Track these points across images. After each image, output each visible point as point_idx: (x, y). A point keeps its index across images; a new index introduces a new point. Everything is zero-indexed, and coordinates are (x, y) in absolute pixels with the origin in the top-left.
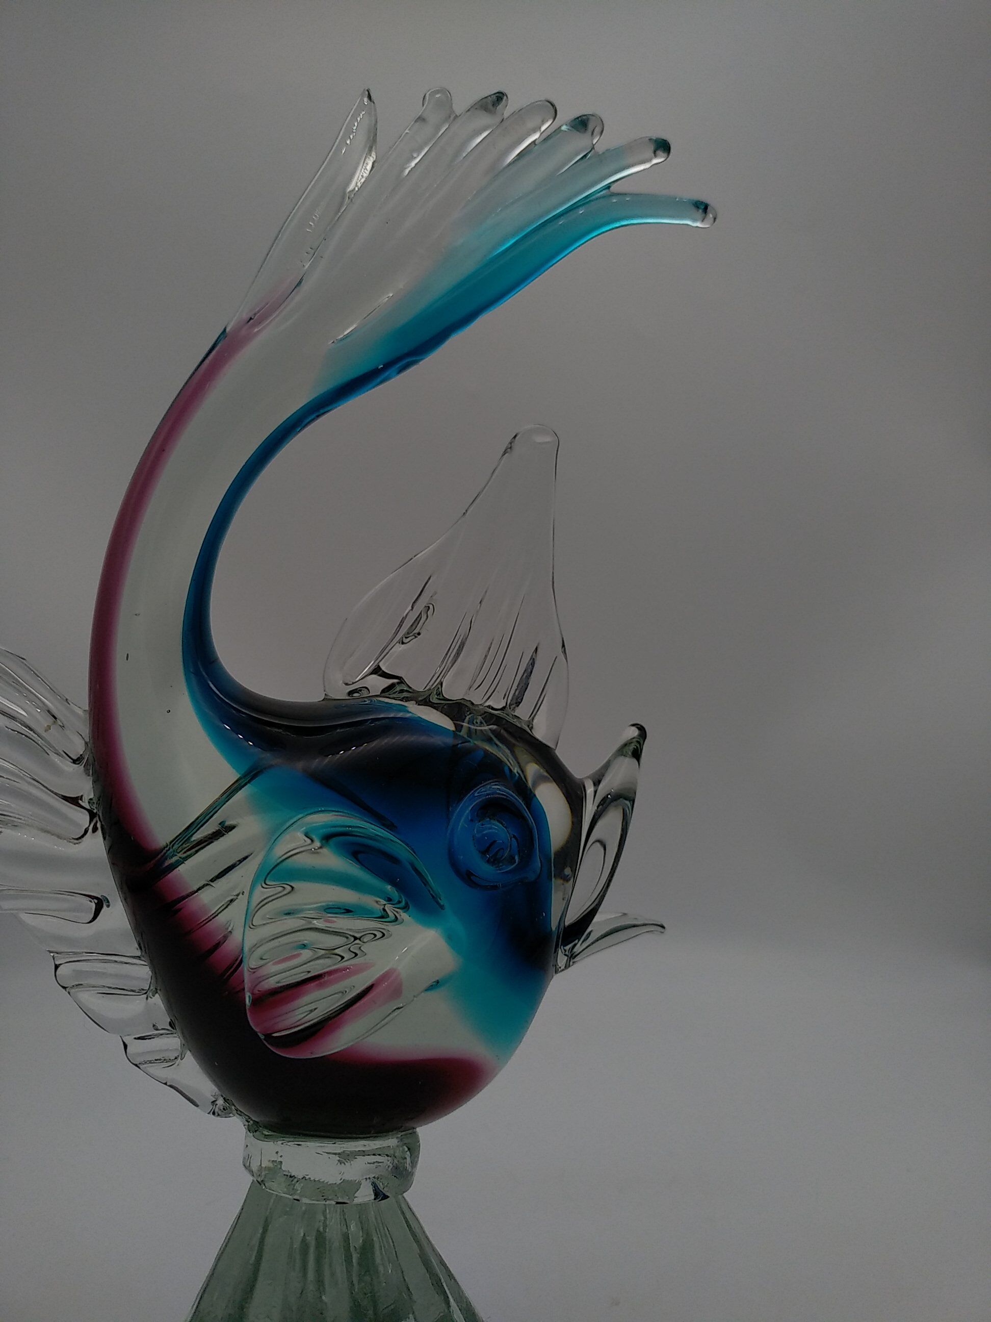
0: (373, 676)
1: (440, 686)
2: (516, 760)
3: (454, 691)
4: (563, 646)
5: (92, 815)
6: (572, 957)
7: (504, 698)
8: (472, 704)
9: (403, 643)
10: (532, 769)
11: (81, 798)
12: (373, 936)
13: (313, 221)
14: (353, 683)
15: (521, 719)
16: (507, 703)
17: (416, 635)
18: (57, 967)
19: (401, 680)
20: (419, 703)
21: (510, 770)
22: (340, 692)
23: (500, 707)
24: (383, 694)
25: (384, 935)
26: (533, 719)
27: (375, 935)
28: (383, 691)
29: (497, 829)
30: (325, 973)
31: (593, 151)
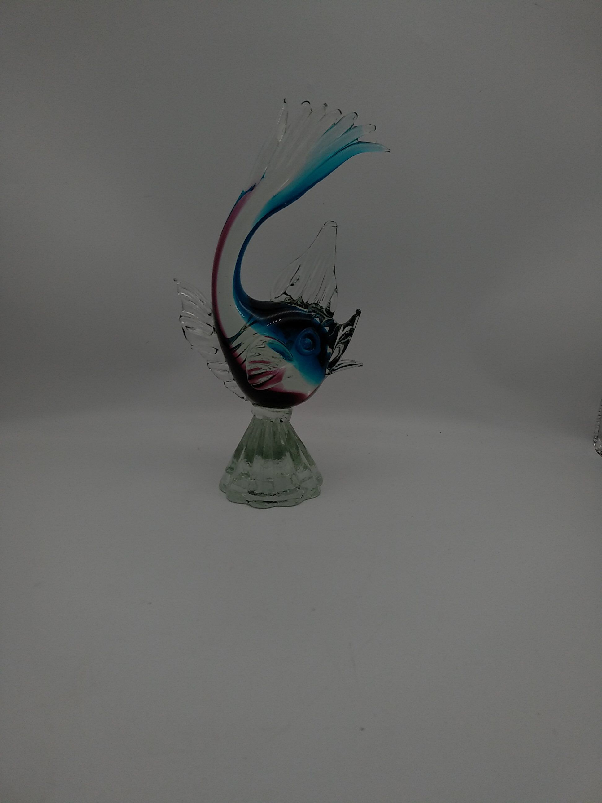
0: (284, 295)
1: (301, 299)
5: (214, 329)
6: (331, 370)
8: (310, 303)
11: (211, 324)
18: (208, 364)
19: (290, 297)
29: (308, 341)
31: (353, 126)
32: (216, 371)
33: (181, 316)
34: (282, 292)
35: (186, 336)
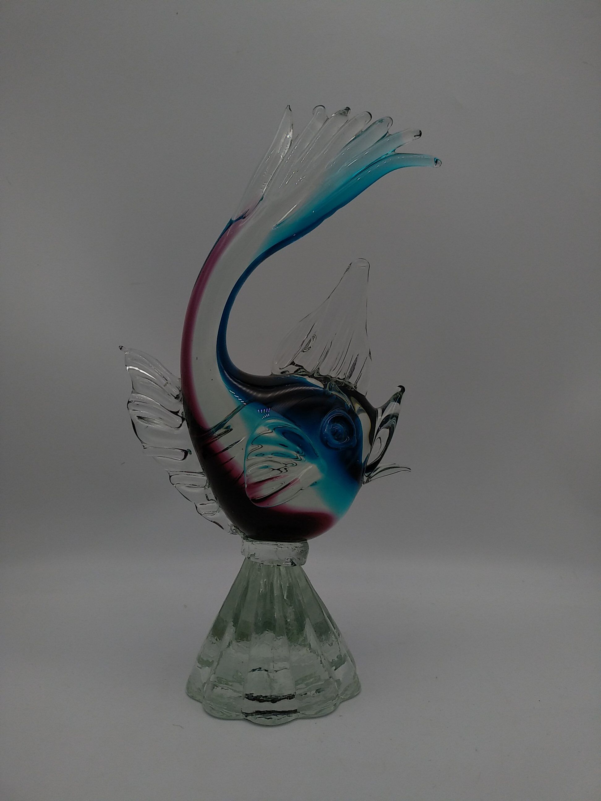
0: (291, 366)
1: (318, 369)
2: (350, 401)
3: (324, 372)
4: (370, 353)
5: (183, 419)
6: (369, 477)
7: (344, 375)
8: (331, 377)
9: (303, 352)
10: (357, 406)
11: (178, 412)
12: (292, 465)
13: (266, 171)
14: (283, 368)
15: (351, 383)
16: (345, 377)
17: (309, 348)
18: (170, 477)
19: (302, 368)
20: (309, 377)
21: (347, 405)
22: (277, 372)
23: (342, 378)
24: (295, 373)
25: (297, 465)
26: (357, 383)
27: (293, 465)
28: (295, 372)
29: (339, 427)
30: (274, 477)
31: (388, 133)
32: (183, 488)
33: (129, 402)
34: (289, 362)
35: (137, 433)
